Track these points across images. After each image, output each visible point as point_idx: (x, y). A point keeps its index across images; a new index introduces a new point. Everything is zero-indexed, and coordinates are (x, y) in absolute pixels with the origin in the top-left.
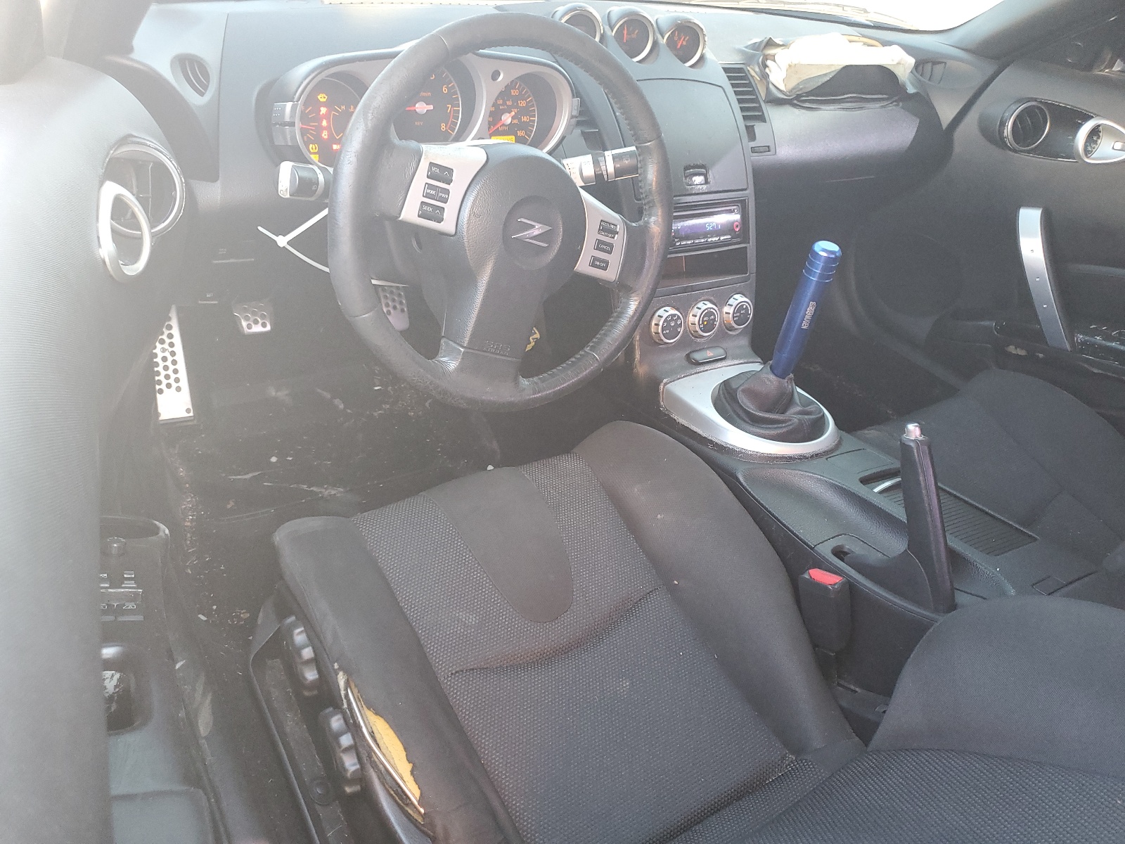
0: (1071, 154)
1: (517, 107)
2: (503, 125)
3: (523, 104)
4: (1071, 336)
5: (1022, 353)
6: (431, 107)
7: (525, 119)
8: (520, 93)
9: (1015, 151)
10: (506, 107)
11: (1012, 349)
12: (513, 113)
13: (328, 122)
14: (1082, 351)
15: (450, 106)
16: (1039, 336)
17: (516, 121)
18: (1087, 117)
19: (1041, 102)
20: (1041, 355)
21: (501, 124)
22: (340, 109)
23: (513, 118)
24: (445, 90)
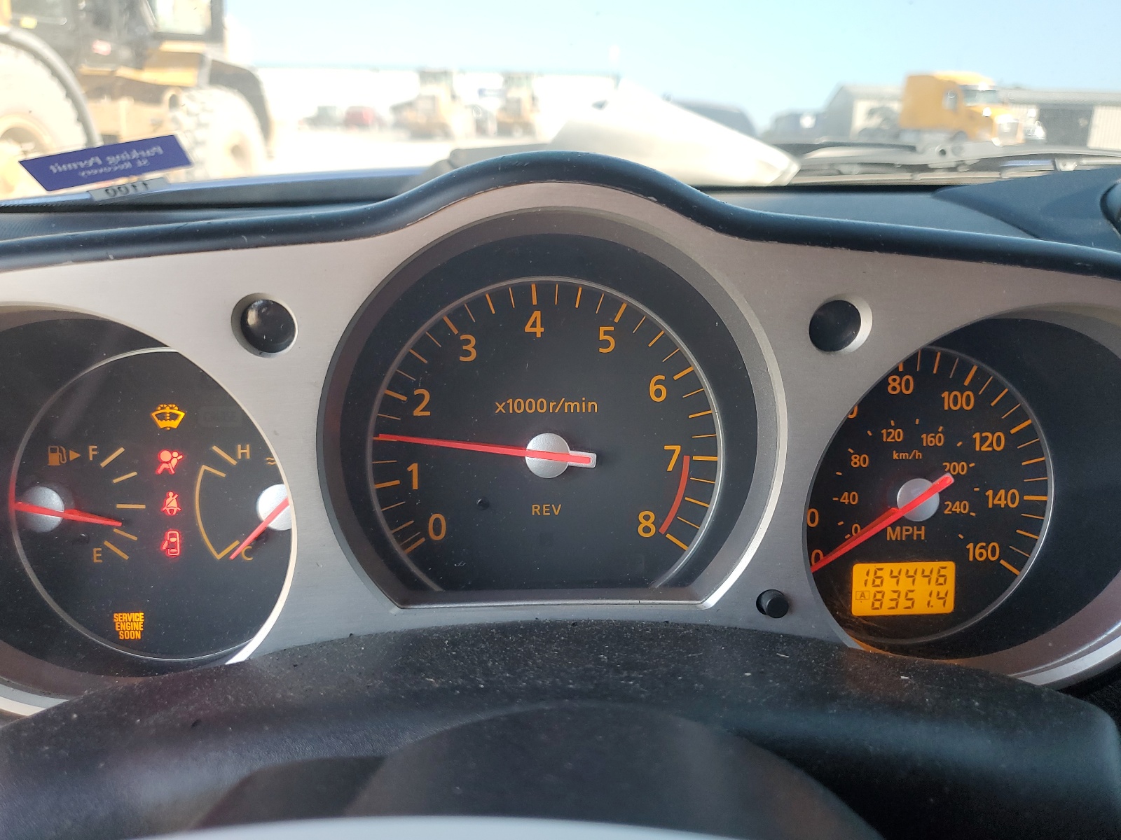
1: (967, 454)
2: (902, 522)
3: (990, 442)
6: (588, 459)
7: (1001, 499)
8: (982, 402)
10: (918, 455)
12: (948, 479)
13: (185, 501)
15: (678, 449)
17: (960, 507)
21: (893, 519)
22: (233, 455)
23: (945, 495)
24: (657, 391)
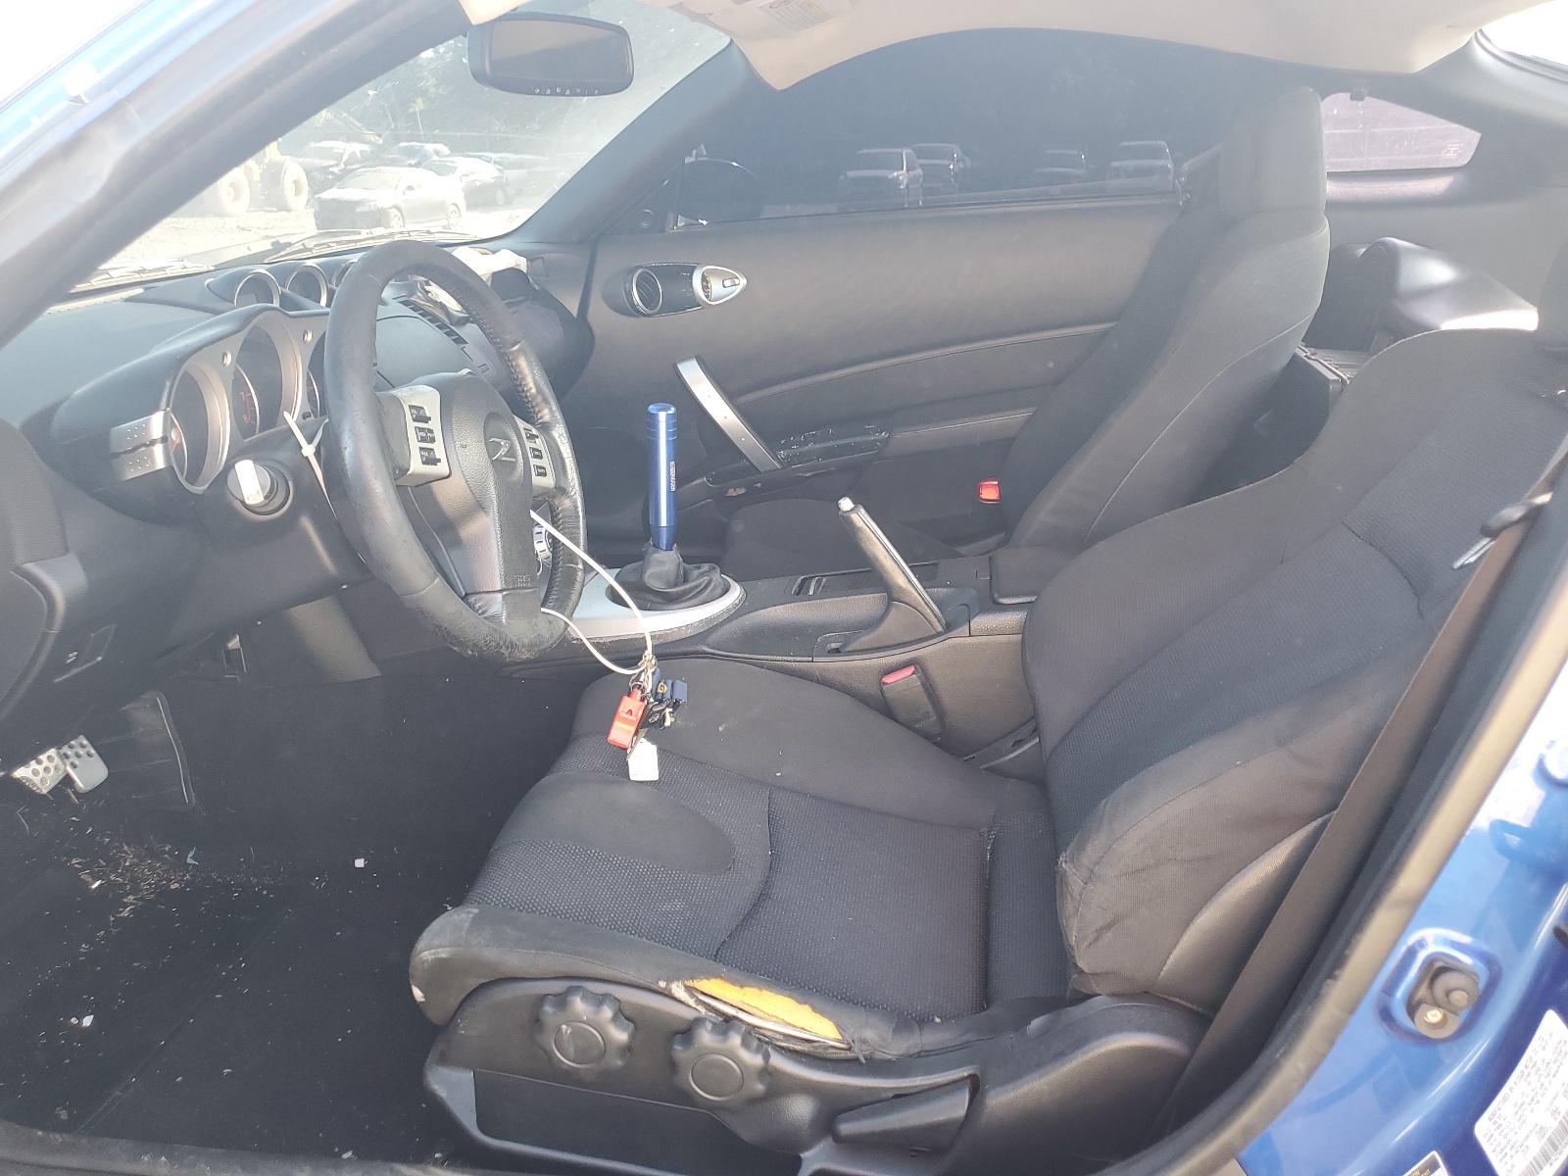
0: (694, 302)
4: (775, 457)
5: (742, 491)
9: (649, 316)
11: (732, 493)
14: (790, 464)
16: (752, 469)
18: (692, 270)
19: (646, 267)
20: (759, 485)
